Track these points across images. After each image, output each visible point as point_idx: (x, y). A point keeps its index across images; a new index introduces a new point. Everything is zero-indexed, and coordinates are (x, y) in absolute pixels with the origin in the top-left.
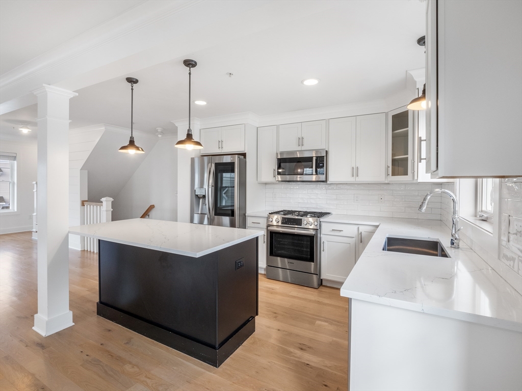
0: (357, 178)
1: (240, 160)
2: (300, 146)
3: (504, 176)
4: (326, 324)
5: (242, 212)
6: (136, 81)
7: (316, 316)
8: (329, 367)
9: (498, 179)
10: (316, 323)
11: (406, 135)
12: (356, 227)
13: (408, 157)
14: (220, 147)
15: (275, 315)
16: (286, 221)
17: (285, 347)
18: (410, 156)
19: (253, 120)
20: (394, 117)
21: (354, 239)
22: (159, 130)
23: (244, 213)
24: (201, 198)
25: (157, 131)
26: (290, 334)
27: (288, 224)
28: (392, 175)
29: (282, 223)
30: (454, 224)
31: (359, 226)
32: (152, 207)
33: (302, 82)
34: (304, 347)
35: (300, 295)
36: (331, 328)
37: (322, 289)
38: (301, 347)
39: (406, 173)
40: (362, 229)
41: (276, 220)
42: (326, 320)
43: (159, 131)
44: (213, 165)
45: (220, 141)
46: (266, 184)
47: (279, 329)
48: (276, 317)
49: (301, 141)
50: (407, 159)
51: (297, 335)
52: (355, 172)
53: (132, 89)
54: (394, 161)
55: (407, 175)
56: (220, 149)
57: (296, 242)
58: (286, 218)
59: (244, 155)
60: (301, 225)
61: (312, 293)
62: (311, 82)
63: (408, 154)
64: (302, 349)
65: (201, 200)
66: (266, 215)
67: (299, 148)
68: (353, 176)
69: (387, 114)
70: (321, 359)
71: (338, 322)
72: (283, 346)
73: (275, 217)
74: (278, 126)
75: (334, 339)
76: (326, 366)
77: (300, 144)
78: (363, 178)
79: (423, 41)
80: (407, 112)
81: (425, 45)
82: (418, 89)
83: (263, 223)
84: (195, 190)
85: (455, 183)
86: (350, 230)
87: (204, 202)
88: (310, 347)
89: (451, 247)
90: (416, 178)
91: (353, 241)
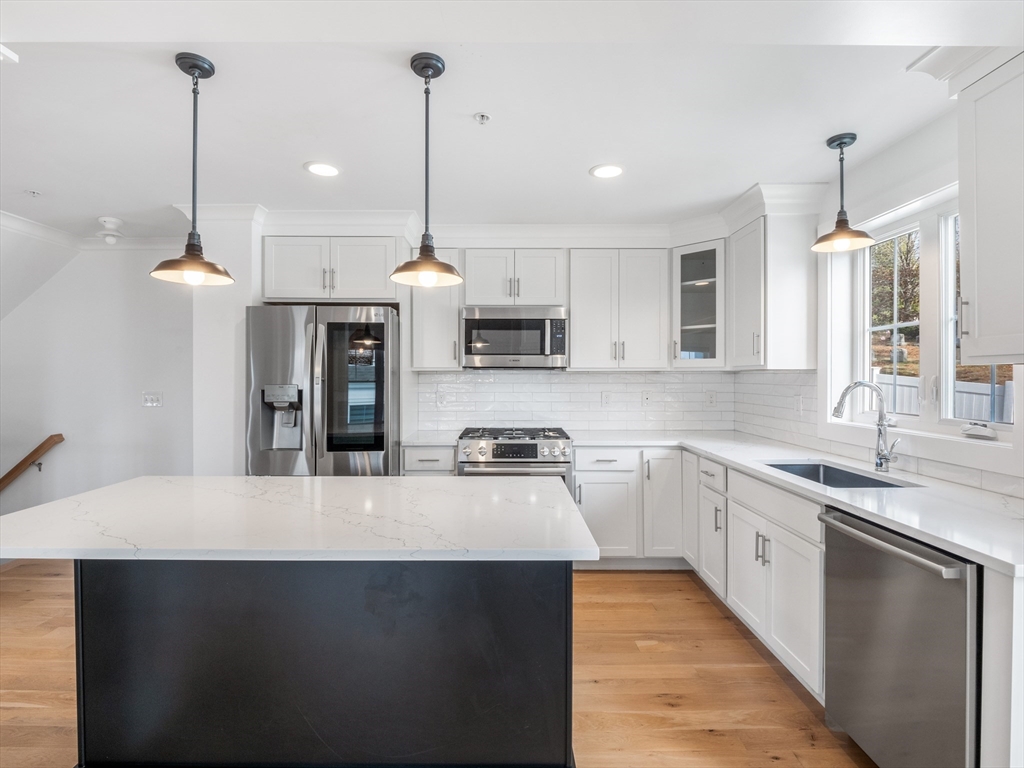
0: (622, 361)
1: (393, 318)
4: (653, 643)
6: (208, 72)
7: (624, 632)
8: (744, 721)
10: (638, 646)
12: (637, 452)
13: (715, 329)
14: (327, 284)
16: (502, 452)
17: (644, 712)
18: (719, 326)
20: (686, 258)
21: (634, 475)
22: (111, 223)
24: (281, 409)
25: (101, 227)
26: (622, 683)
27: (508, 457)
29: (494, 456)
31: (641, 449)
32: (55, 440)
33: (591, 171)
34: (672, 701)
36: (669, 647)
38: (667, 701)
39: (712, 355)
40: (649, 454)
41: (480, 451)
42: (648, 635)
43: (108, 226)
44: (322, 329)
45: (327, 269)
46: (419, 373)
47: (596, 678)
49: (514, 286)
50: (713, 331)
52: (619, 350)
53: (195, 92)
54: (684, 333)
55: (714, 357)
56: (327, 289)
58: (500, 445)
59: (396, 306)
60: (535, 457)
62: (608, 172)
63: (715, 323)
64: (671, 705)
65: (278, 416)
67: (508, 302)
68: (615, 358)
69: (671, 251)
71: (668, 634)
72: (639, 712)
73: (476, 443)
74: (463, 252)
75: (696, 666)
76: (739, 722)
77: (513, 292)
78: (632, 362)
79: (839, 141)
80: (713, 252)
81: (841, 148)
82: (765, 217)
83: (446, 459)
84: (263, 391)
85: (818, 372)
86: (628, 460)
87: (289, 419)
88: (680, 697)
89: (877, 470)
90: (762, 363)
91: (633, 478)
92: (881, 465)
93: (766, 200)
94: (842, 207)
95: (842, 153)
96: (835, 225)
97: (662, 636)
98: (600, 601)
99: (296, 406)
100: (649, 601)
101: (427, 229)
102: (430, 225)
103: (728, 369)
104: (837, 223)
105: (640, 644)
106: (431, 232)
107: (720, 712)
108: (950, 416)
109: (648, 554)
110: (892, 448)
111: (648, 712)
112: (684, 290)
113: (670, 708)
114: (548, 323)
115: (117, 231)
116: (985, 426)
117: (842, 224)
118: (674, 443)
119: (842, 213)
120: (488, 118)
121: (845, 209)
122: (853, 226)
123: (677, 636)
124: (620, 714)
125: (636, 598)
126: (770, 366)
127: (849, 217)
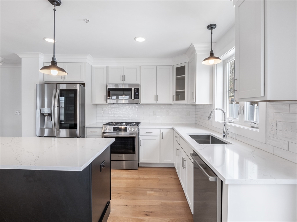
0: (157, 101)
1: (81, 88)
2: (123, 81)
3: (269, 100)
4: (153, 192)
5: (83, 125)
7: (145, 188)
9: (265, 102)
10: (147, 193)
11: (184, 79)
12: (159, 130)
14: (63, 77)
15: (119, 195)
16: (116, 129)
17: (137, 217)
18: (186, 90)
19: (90, 60)
20: (177, 69)
21: (158, 137)
23: (84, 125)
24: (46, 115)
26: (135, 206)
27: (118, 131)
28: (176, 100)
29: (114, 131)
30: (224, 125)
31: (161, 129)
33: (135, 39)
34: (148, 214)
35: (129, 176)
36: (157, 194)
37: (140, 169)
38: (146, 214)
39: (184, 100)
40: (163, 131)
41: (109, 129)
42: (152, 190)
44: (58, 91)
46: (97, 105)
47: (127, 204)
48: (120, 196)
49: (123, 78)
50: (184, 92)
51: (140, 206)
52: (156, 98)
54: (176, 92)
55: (185, 100)
57: (124, 142)
58: (116, 127)
59: (84, 84)
60: (127, 131)
61: (135, 173)
62: (140, 40)
63: (185, 89)
64: (147, 215)
65: (46, 118)
66: (101, 125)
67: (122, 82)
68: (155, 100)
69: (173, 66)
70: (161, 218)
71: (159, 189)
72: (135, 217)
73: (108, 127)
74: (108, 67)
75: (162, 201)
77: (123, 80)
78: (161, 101)
79: (211, 27)
80: (185, 66)
81: (212, 30)
82: (196, 54)
83: (99, 132)
84: (41, 110)
85: (213, 105)
86: (156, 132)
87: (49, 119)
88: (151, 212)
89: (223, 138)
90: (195, 102)
91: (158, 138)
92: (224, 136)
93: (196, 49)
94: (212, 49)
95: (212, 31)
96: (209, 55)
97: (156, 190)
98: (143, 177)
99: (50, 115)
100: (159, 178)
101: (54, 56)
102: (55, 54)
103: (189, 104)
104: (210, 54)
105: (148, 192)
106: (56, 57)
107: (162, 218)
108: (248, 120)
109: (162, 162)
110: (228, 130)
111: (138, 217)
112: (177, 79)
113: (146, 216)
114: (133, 89)
115: (3, 61)
116: (255, 123)
117: (212, 55)
118: (171, 127)
119: (212, 51)
120: (89, 21)
121: (213, 50)
122: (215, 55)
123: (162, 190)
124: (128, 218)
125: (154, 177)
126: (197, 103)
127: (214, 52)
